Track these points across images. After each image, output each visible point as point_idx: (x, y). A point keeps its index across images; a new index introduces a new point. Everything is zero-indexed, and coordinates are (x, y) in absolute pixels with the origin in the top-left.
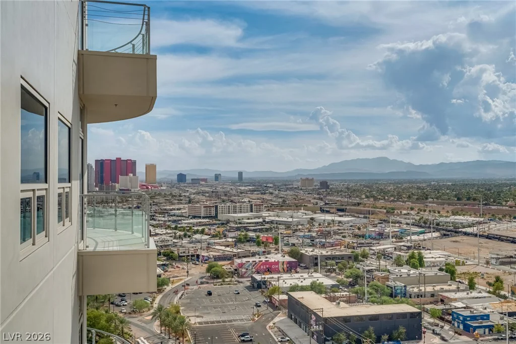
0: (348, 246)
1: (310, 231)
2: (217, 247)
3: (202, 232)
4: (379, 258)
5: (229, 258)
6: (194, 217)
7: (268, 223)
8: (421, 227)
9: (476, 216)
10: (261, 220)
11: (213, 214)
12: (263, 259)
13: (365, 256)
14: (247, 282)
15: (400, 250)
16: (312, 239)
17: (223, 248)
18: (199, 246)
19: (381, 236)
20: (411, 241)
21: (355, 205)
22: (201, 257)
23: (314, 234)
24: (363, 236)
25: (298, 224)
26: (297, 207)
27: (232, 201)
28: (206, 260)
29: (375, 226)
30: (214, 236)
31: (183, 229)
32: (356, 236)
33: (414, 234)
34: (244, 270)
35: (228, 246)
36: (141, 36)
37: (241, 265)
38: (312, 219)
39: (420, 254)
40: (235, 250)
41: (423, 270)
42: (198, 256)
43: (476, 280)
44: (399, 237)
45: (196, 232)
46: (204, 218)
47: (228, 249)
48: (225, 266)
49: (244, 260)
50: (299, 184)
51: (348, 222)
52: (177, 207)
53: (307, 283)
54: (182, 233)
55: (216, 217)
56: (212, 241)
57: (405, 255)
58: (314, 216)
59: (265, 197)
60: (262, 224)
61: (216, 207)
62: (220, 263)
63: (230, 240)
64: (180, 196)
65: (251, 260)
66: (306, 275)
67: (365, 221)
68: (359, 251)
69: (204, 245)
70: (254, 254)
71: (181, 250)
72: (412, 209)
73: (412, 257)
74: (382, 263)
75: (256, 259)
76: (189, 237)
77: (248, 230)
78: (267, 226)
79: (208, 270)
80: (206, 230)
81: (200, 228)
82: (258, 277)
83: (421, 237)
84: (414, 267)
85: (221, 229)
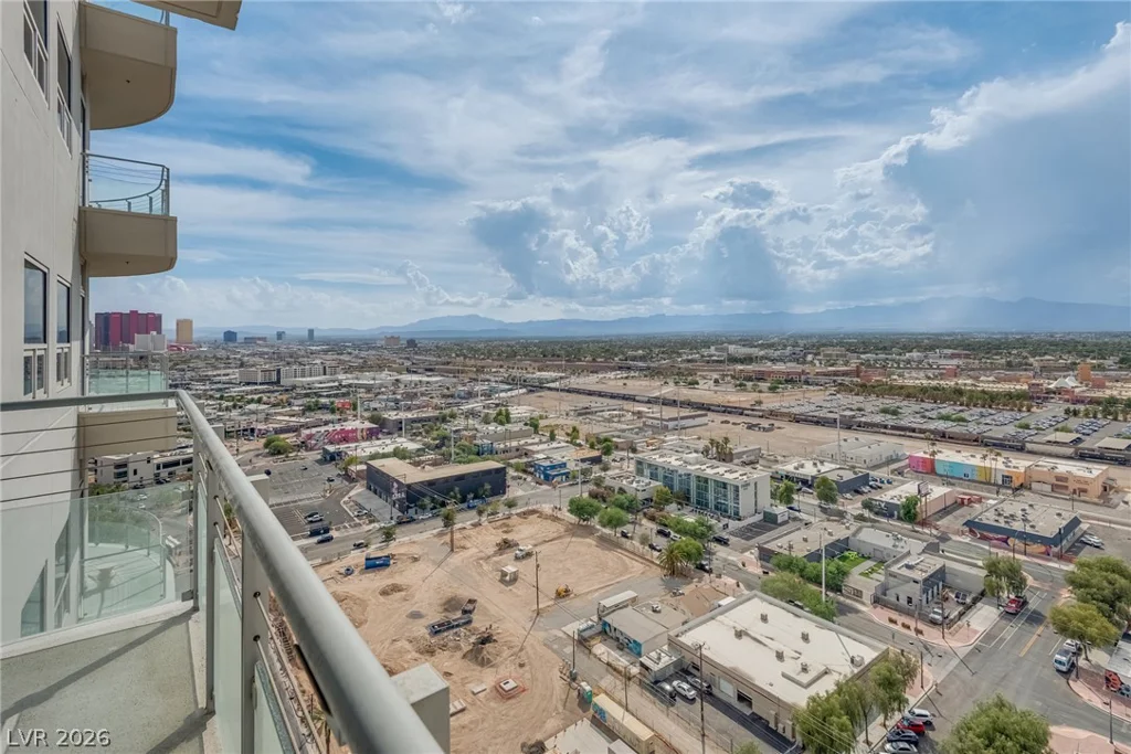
0: (436, 408)
1: (394, 394)
2: (278, 418)
3: (259, 401)
4: (467, 417)
5: (295, 430)
6: (248, 384)
7: (345, 386)
8: (510, 384)
9: (559, 372)
10: (336, 384)
11: (274, 378)
12: (338, 427)
13: (453, 416)
14: (317, 455)
15: (489, 408)
16: (397, 401)
17: (287, 418)
18: (254, 417)
19: (470, 395)
20: (499, 398)
21: (444, 364)
22: (256, 431)
23: (399, 397)
24: (452, 396)
25: (381, 386)
26: (380, 368)
27: (300, 364)
28: (262, 434)
29: (464, 385)
30: (274, 405)
31: (233, 398)
32: (444, 396)
33: (502, 391)
34: (313, 442)
35: (293, 416)
36: (159, 191)
37: (310, 437)
38: (397, 380)
39: (507, 410)
40: (302, 420)
41: (508, 426)
42: (253, 430)
43: (556, 432)
44: (488, 395)
45: (252, 401)
46: (261, 384)
47: (293, 419)
48: (290, 439)
49: (314, 430)
50: (383, 342)
51: (437, 382)
52: (222, 372)
53: (390, 449)
54: (231, 404)
55: (278, 382)
56: (273, 411)
57: (493, 413)
58: (399, 377)
59: (341, 357)
60: (337, 388)
61: (279, 371)
62: (282, 436)
63: (297, 408)
64: (228, 358)
65: (323, 429)
66: (388, 441)
67: (455, 380)
68: (447, 411)
69: (262, 416)
70: (326, 423)
71: (229, 424)
72: (501, 367)
73: (500, 414)
74: (471, 422)
75: (330, 428)
76: (240, 407)
77: (321, 396)
78: (344, 390)
79: (266, 445)
80: (265, 399)
81: (256, 397)
82: (331, 448)
83: (509, 394)
84: (502, 423)
85: (285, 397)
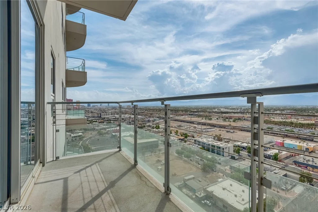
0: (140, 124)
1: (129, 120)
2: (101, 126)
3: (96, 122)
4: (148, 127)
5: (105, 129)
6: (93, 117)
7: (117, 118)
8: (159, 118)
9: (173, 115)
10: (115, 117)
11: (100, 116)
12: (115, 129)
13: (144, 126)
14: (110, 135)
15: (154, 125)
16: (130, 122)
17: (103, 126)
18: (95, 126)
19: (149, 121)
20: (156, 122)
21: (142, 113)
22: (96, 129)
23: (131, 121)
24: (144, 121)
25: (126, 118)
26: (126, 113)
27: (106, 112)
28: (97, 130)
29: (147, 118)
30: (100, 123)
31: (90, 121)
32: (142, 121)
33: (157, 120)
34: (109, 132)
35: (104, 125)
36: (81, 66)
37: (108, 131)
38: (130, 117)
39: (158, 125)
40: (107, 127)
41: (159, 130)
42: (95, 129)
43: (172, 131)
44: (153, 121)
45: (94, 122)
46: (97, 117)
47: (104, 126)
48: (103, 131)
49: (109, 129)
50: (126, 107)
51: (140, 117)
52: (87, 114)
53: (128, 135)
54: (89, 122)
55: (101, 117)
56: (100, 124)
57: (155, 126)
58: (131, 116)
59: (116, 111)
60: (115, 119)
61: (101, 114)
62: (102, 130)
63: (105, 123)
64: (88, 111)
65: (112, 129)
66: (128, 133)
67: (145, 117)
68: (143, 125)
69: (97, 125)
70: (112, 127)
71: (89, 127)
72: (157, 114)
73: (157, 126)
74: (149, 128)
75: (113, 129)
76: (92, 123)
77: (111, 121)
78: (117, 119)
79: (98, 133)
80: (97, 121)
81: (95, 120)
82: (114, 134)
83: (159, 121)
84: (157, 129)
85: (102, 121)
